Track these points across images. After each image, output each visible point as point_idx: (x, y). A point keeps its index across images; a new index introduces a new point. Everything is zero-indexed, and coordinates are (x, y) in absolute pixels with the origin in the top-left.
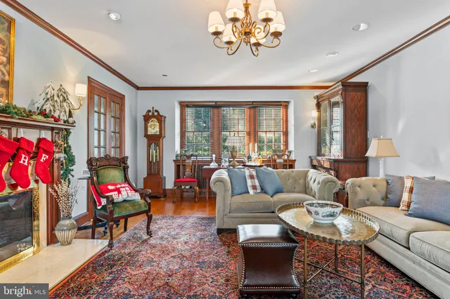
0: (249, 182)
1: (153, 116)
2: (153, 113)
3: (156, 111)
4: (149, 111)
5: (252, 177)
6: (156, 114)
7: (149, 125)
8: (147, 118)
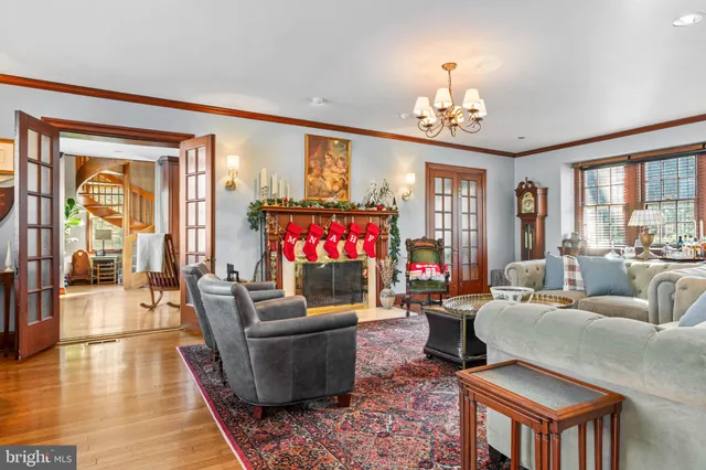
0: (566, 275)
1: (527, 190)
2: (527, 186)
3: (530, 182)
4: (522, 183)
5: (572, 268)
6: (530, 186)
7: (523, 200)
8: (520, 193)
